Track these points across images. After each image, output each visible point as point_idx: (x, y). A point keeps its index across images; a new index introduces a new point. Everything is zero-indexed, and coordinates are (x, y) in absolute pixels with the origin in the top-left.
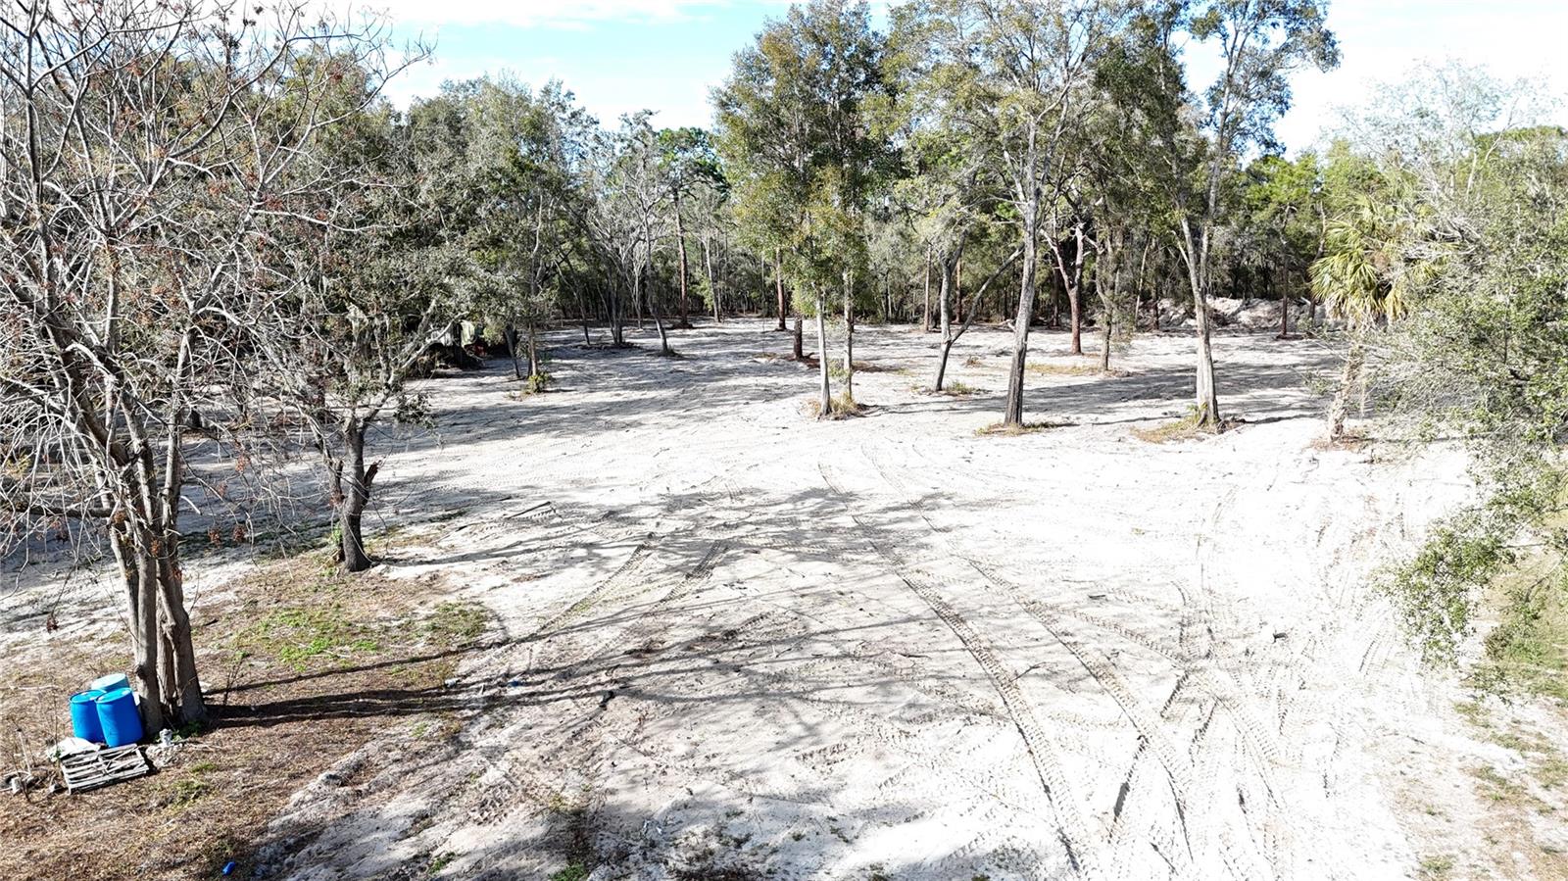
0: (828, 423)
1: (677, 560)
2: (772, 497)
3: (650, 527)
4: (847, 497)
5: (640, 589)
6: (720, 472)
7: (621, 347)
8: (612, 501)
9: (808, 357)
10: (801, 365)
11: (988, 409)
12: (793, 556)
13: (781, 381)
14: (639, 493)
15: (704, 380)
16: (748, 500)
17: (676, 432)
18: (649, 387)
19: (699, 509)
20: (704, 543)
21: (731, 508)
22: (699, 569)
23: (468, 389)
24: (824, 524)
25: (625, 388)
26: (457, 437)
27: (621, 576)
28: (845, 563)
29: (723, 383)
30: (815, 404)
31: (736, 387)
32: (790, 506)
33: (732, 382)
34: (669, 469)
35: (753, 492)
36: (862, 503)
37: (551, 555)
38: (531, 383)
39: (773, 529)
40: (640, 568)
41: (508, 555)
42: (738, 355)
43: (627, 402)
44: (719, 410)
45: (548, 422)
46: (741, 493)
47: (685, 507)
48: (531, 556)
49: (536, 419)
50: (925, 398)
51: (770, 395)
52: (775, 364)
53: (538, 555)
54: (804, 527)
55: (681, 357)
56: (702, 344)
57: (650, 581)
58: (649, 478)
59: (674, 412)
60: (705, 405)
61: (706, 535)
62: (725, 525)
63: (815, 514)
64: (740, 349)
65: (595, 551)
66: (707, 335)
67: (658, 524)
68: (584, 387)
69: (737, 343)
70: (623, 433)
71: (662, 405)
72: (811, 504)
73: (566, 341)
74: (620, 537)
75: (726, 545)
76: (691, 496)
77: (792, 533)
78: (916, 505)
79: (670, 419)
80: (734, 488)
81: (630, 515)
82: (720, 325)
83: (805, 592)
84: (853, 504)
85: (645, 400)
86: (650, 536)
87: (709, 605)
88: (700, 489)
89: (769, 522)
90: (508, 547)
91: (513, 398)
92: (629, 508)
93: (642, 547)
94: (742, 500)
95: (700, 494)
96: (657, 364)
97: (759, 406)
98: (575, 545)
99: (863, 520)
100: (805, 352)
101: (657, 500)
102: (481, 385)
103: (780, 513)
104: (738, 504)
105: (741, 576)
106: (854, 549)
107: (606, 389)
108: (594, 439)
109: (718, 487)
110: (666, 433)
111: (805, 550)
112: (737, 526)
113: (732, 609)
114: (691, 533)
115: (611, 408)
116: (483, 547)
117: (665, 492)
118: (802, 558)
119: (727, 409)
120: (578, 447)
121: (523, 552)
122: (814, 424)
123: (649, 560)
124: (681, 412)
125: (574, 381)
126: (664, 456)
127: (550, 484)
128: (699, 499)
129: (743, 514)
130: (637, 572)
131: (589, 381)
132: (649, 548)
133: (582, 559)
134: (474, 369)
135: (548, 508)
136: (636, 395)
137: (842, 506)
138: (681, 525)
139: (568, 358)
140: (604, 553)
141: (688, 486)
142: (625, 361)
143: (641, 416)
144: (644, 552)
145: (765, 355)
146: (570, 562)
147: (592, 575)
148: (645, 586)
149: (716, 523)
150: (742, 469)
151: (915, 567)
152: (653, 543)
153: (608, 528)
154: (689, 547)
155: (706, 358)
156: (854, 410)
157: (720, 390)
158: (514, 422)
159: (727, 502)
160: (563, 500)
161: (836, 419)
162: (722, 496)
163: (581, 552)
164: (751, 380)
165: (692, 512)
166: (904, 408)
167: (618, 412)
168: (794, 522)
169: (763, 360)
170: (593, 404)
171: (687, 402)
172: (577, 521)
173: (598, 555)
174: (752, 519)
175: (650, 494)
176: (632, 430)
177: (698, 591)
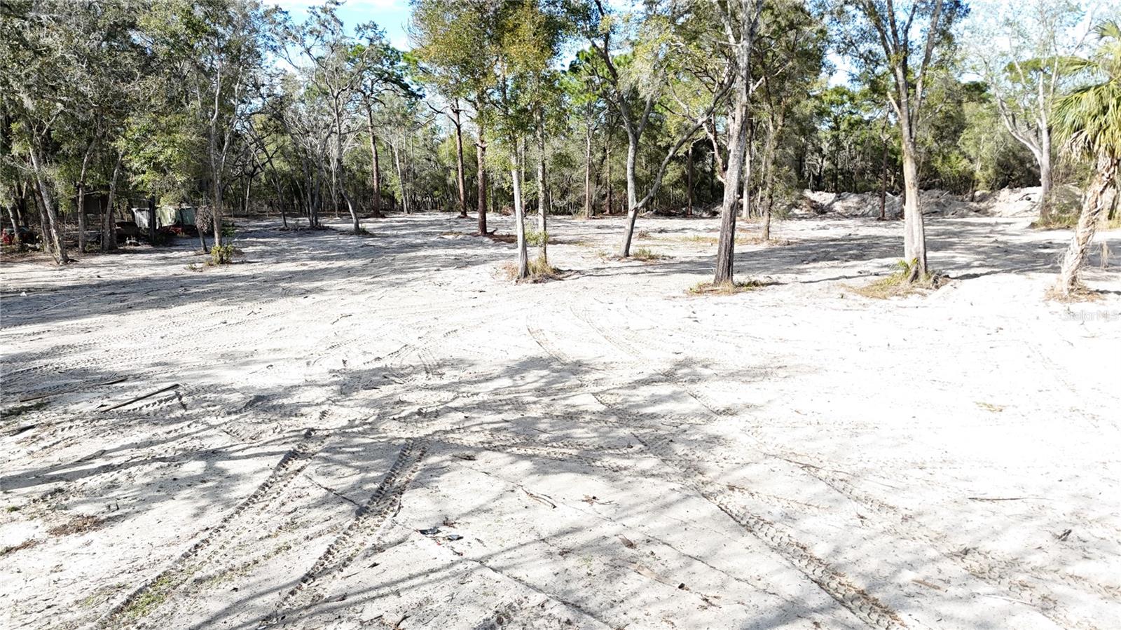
0: (527, 287)
1: (346, 478)
2: (481, 369)
3: (311, 420)
4: (577, 368)
5: (272, 544)
6: (412, 339)
7: (316, 229)
8: (263, 381)
9: (492, 233)
10: (486, 239)
11: (683, 272)
12: (527, 465)
13: (470, 252)
14: (305, 369)
15: (395, 252)
16: (450, 375)
17: (362, 298)
18: (338, 258)
19: (386, 390)
20: (390, 446)
21: (427, 388)
22: (380, 494)
23: (150, 262)
24: (559, 409)
25: (313, 259)
26: (107, 307)
27: (247, 515)
28: (613, 474)
29: (413, 254)
30: (511, 270)
31: (426, 257)
32: (506, 382)
33: (421, 253)
34: (350, 337)
35: (456, 364)
36: (598, 375)
37: (142, 476)
38: (215, 257)
39: (489, 417)
40: (283, 497)
41: (68, 478)
42: (425, 234)
43: (311, 271)
44: (410, 276)
45: (222, 291)
46: (439, 366)
47: (367, 388)
48: (107, 477)
49: (208, 287)
50: (615, 264)
51: (461, 263)
52: (461, 239)
53: (121, 476)
54: (535, 412)
55: (373, 236)
56: (393, 227)
57: (293, 525)
58: (322, 348)
59: (361, 279)
60: (394, 271)
61: (396, 431)
62: (419, 413)
63: (541, 392)
64: (427, 230)
65: (220, 464)
66: (398, 222)
67: (324, 414)
68: (273, 259)
69: (424, 226)
70: (301, 300)
71: (349, 272)
72: (534, 378)
73: (266, 226)
74: (265, 438)
75: (424, 447)
76: (375, 372)
77: (517, 422)
78: (669, 377)
79: (356, 285)
80: (430, 360)
81: (285, 401)
82: (408, 215)
83: (568, 541)
84: (588, 377)
85: (331, 269)
86: (309, 434)
87: (394, 588)
88: (387, 362)
89: (482, 407)
90: (80, 462)
91: (194, 269)
92: (289, 391)
93: (293, 455)
94: (441, 375)
95: (385, 369)
96: (352, 241)
97: (451, 272)
98: (188, 455)
99: (609, 399)
100: (489, 230)
101: (329, 378)
102: (166, 258)
103: (496, 392)
104: (436, 381)
105: (452, 509)
106: (615, 446)
107: (294, 260)
108: (265, 306)
109: (410, 359)
110: (349, 299)
111: (543, 451)
112: (437, 414)
113: (440, 596)
114: (371, 427)
115: (292, 276)
116: (38, 464)
117: (340, 366)
118: (545, 467)
119: (416, 275)
120: (243, 315)
121: (98, 471)
122: (512, 287)
123: (300, 480)
124: (369, 279)
125: (262, 255)
126: (345, 323)
127: (191, 359)
128: (384, 376)
129: (446, 395)
130: (274, 505)
131: (279, 255)
132: (304, 455)
133: (191, 481)
134: (165, 246)
135: (172, 392)
136: (323, 265)
137: (574, 381)
138: (358, 414)
139: (264, 237)
140: (231, 467)
141: (371, 358)
142: (320, 238)
143: (324, 283)
144: (295, 464)
145: (452, 233)
146: (168, 487)
147: (198, 514)
148: (285, 538)
149: (407, 410)
150: (439, 336)
151: (724, 482)
152: (312, 447)
153: (247, 423)
154: (370, 452)
155: (396, 236)
156: (552, 274)
157: (410, 259)
158: (180, 290)
159: (421, 379)
160: (198, 383)
161: (535, 282)
162: (416, 370)
163: (195, 467)
164: (440, 252)
165: (374, 394)
166: (598, 272)
167: (300, 280)
168: (519, 406)
169: (450, 237)
170: (275, 273)
171: (375, 270)
172: (208, 414)
173: (221, 472)
174: (458, 403)
175: (319, 372)
176: (311, 296)
177: (378, 549)
